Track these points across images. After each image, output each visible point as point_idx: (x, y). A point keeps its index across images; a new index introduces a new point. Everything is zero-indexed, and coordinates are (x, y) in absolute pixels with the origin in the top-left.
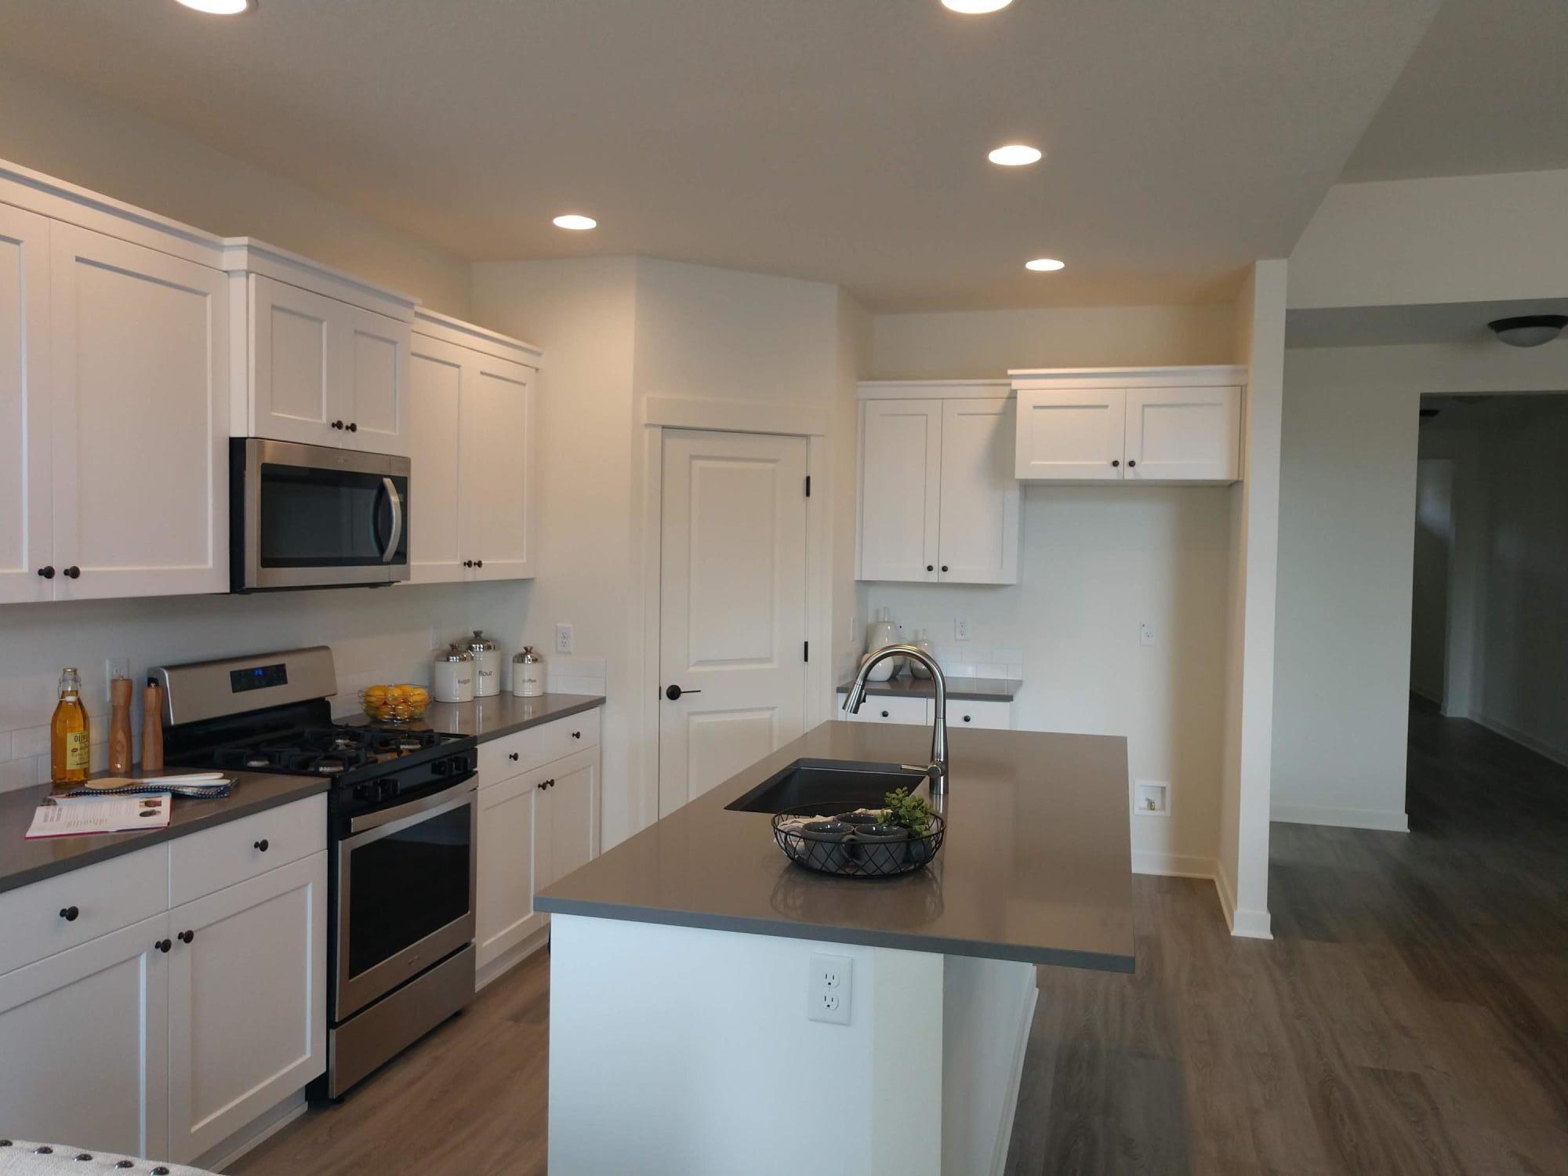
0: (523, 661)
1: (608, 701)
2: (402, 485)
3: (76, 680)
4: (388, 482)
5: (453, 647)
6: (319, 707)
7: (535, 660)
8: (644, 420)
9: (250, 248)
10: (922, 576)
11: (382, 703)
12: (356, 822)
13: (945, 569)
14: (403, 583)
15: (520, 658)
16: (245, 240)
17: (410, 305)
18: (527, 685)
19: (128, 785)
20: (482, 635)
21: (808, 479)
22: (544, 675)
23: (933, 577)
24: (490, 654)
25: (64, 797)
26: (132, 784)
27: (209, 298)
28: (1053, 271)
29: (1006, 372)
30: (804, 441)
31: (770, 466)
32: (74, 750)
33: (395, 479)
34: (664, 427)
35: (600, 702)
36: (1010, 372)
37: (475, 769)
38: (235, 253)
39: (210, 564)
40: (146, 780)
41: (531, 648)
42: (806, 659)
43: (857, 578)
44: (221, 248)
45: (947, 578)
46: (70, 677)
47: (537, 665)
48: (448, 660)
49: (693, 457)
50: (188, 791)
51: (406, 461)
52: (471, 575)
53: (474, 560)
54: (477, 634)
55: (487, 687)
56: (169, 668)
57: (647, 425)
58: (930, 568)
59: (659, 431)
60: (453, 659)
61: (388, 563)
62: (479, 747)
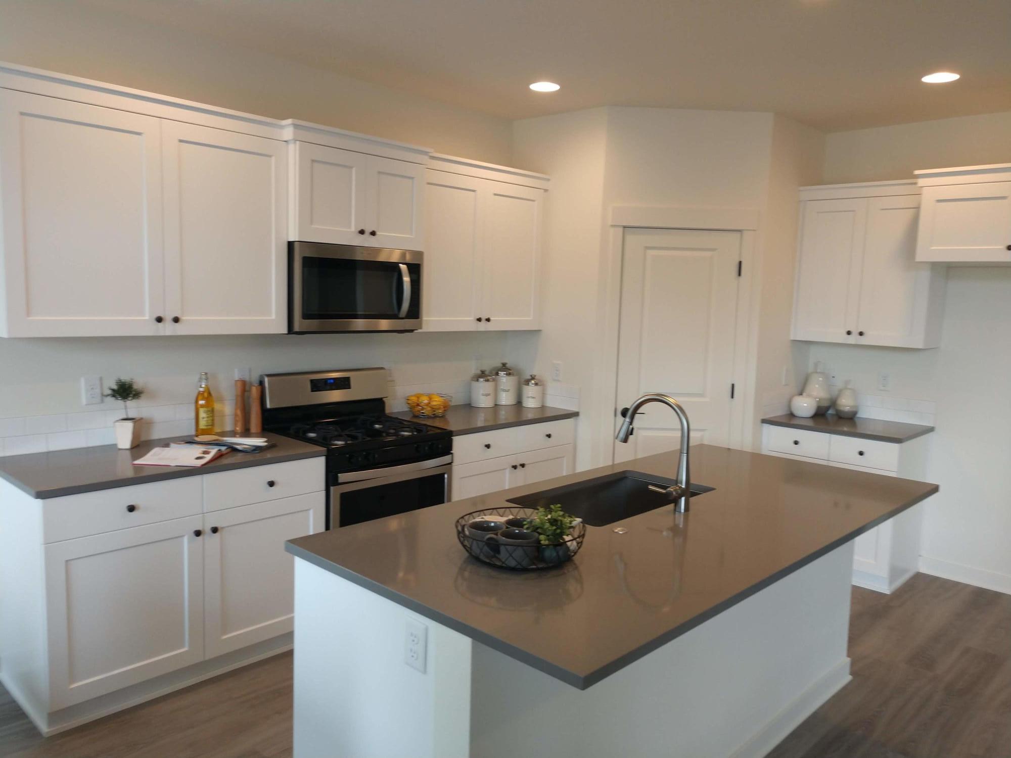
0: (528, 384)
1: (581, 416)
2: (415, 270)
3: (207, 379)
4: (403, 267)
5: (483, 372)
6: (379, 403)
7: (536, 384)
8: (610, 223)
9: (296, 126)
10: (843, 338)
11: (415, 404)
12: (342, 477)
13: (861, 334)
14: (420, 331)
15: (527, 382)
16: (289, 121)
17: (426, 153)
18: (530, 400)
19: (215, 440)
20: (507, 366)
21: (740, 263)
22: (544, 394)
23: (852, 340)
24: (511, 378)
25: (183, 444)
26: (217, 440)
27: (273, 158)
28: (952, 82)
29: (913, 172)
30: (738, 235)
31: (708, 254)
32: (203, 418)
33: (409, 265)
34: (625, 227)
35: (575, 415)
36: (917, 172)
37: (452, 452)
38: (287, 130)
39: (273, 317)
40: (225, 439)
41: (535, 376)
42: (732, 397)
43: (792, 338)
44: (282, 127)
45: (863, 341)
46: (204, 377)
47: (537, 387)
48: (478, 380)
49: (647, 248)
50: (238, 447)
51: (419, 254)
52: (483, 327)
53: (484, 317)
54: (504, 365)
55: (506, 399)
56: (268, 376)
57: (612, 226)
58: (849, 333)
59: (621, 229)
60: (481, 380)
61: (403, 318)
62: (454, 438)
